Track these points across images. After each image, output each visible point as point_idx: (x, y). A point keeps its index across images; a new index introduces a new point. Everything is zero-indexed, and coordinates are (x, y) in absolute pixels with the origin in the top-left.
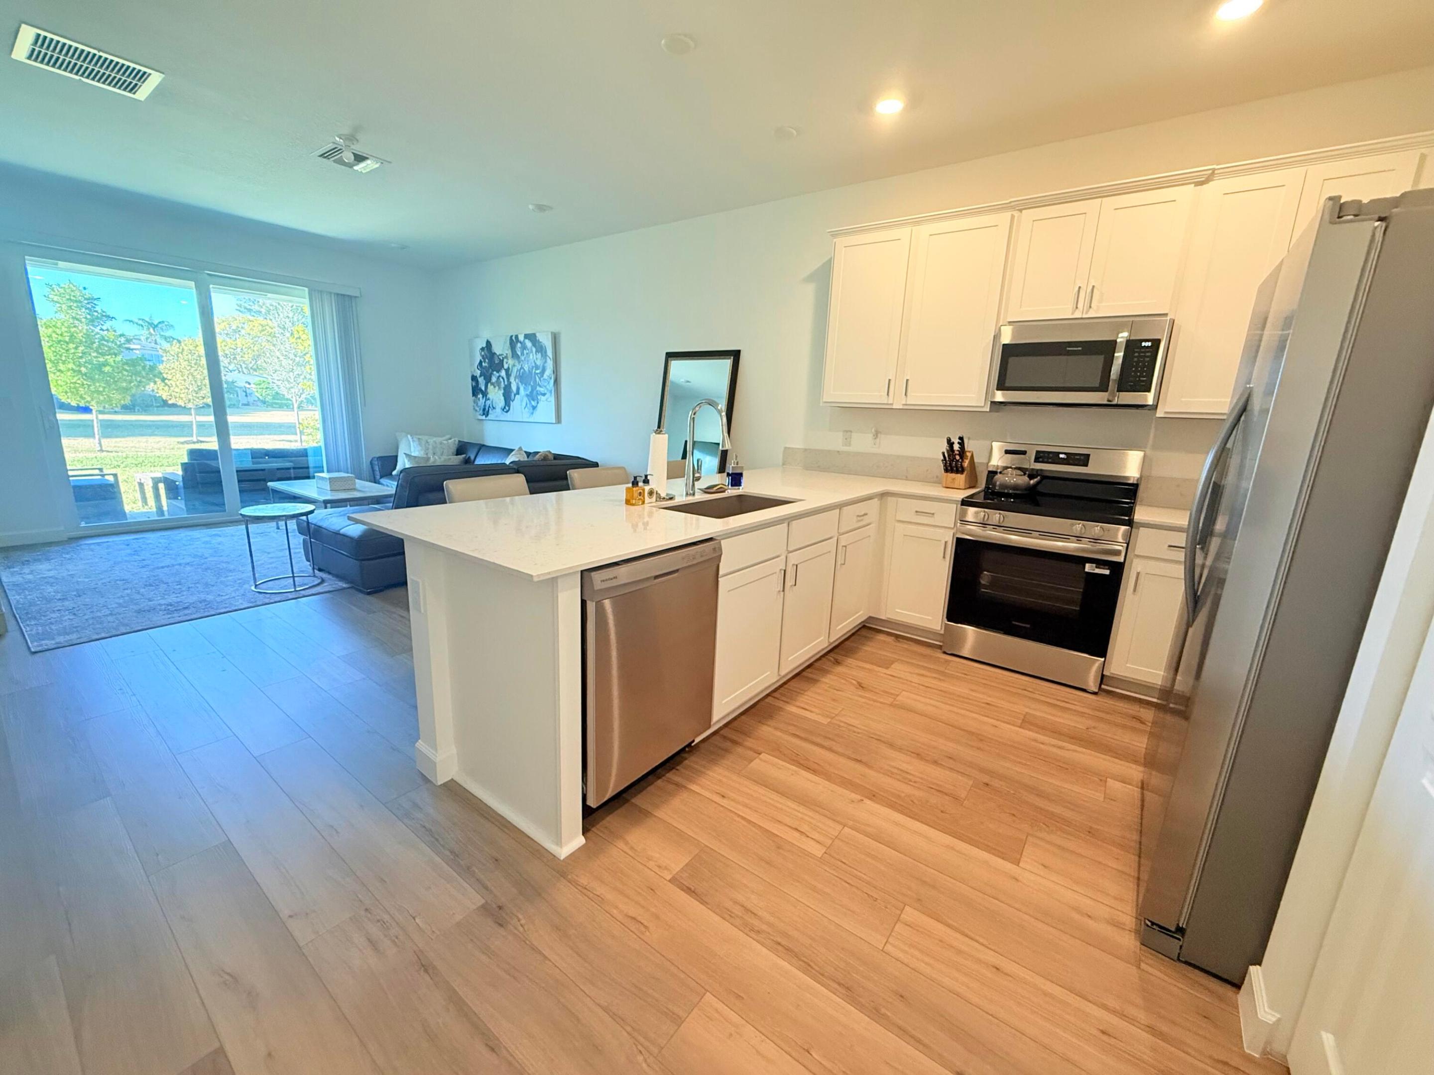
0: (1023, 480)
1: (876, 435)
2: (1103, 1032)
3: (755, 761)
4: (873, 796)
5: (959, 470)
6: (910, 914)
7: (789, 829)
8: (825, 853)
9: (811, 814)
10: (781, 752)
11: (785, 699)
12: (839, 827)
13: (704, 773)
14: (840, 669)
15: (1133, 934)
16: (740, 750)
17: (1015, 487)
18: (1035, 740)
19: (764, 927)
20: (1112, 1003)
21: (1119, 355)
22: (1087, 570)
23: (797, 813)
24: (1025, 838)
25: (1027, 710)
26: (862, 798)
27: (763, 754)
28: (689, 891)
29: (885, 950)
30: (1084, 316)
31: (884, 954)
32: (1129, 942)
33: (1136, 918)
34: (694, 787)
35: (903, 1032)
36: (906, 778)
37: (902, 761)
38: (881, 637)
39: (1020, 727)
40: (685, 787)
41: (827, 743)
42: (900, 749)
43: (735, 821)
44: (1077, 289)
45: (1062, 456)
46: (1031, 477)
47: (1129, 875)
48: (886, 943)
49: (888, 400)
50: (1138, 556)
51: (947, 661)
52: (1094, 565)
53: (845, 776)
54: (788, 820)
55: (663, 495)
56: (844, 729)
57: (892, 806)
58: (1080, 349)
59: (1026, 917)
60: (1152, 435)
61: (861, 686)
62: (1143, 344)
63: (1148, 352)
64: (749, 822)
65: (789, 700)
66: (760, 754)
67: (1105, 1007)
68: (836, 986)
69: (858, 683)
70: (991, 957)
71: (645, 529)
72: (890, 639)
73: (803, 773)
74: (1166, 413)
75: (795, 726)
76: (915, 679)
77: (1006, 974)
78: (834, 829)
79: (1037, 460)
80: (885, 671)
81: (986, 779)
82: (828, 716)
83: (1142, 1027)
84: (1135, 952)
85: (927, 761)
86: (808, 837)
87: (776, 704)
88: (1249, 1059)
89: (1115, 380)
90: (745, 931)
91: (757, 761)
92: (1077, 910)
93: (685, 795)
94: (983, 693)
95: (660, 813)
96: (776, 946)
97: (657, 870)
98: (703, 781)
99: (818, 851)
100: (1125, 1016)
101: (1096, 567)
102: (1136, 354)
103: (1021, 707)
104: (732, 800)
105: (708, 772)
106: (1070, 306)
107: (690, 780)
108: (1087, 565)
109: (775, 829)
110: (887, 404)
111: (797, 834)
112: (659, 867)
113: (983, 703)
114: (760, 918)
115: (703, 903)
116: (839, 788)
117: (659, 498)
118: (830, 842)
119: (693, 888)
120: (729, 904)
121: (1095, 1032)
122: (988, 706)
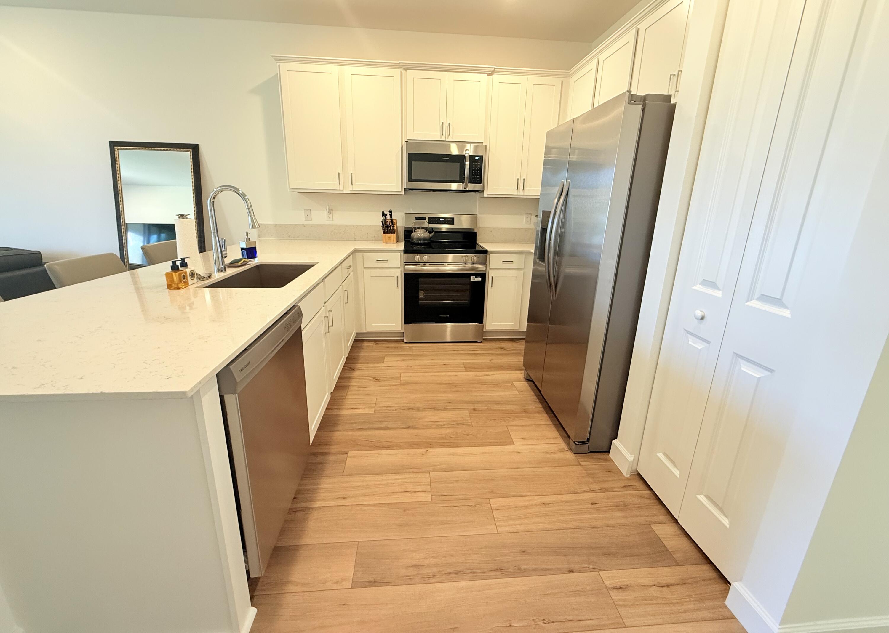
0: (426, 235)
1: (330, 212)
2: (592, 504)
3: (347, 461)
4: (430, 445)
5: (392, 232)
6: (495, 502)
7: (402, 494)
8: (432, 496)
9: (407, 476)
10: (360, 445)
11: (336, 407)
12: (427, 475)
13: (318, 489)
14: (356, 373)
15: (569, 451)
16: (332, 458)
17: (424, 239)
18: (476, 376)
19: (435, 570)
20: (586, 488)
21: (467, 163)
22: (472, 280)
23: (398, 481)
24: (507, 429)
25: (462, 361)
26: (427, 449)
27: (349, 452)
28: (372, 583)
29: (499, 532)
30: (447, 140)
31: (500, 534)
32: (570, 455)
33: (565, 443)
34: (317, 504)
35: (538, 571)
36: (437, 425)
37: (430, 416)
38: (366, 344)
39: (466, 371)
40: (312, 508)
41: (383, 425)
42: (424, 409)
43: (365, 510)
44: (441, 123)
45: (441, 219)
46: (430, 232)
47: (550, 425)
48: (496, 527)
49: (340, 187)
50: (491, 269)
51: (410, 347)
52: (474, 277)
53: (408, 440)
54: (397, 489)
55: (202, 275)
56: (387, 411)
57: (444, 446)
58: (448, 158)
59: (535, 469)
60: (478, 206)
61: (376, 380)
62: (476, 158)
63: (479, 162)
64: (375, 505)
65: (339, 407)
66: (347, 454)
67: (584, 492)
68: (495, 573)
69: (373, 378)
70: (539, 500)
71: (191, 308)
72: (371, 344)
73: (384, 452)
74: (488, 194)
75: (355, 423)
76: (403, 364)
77: (549, 504)
78: (425, 478)
79: (430, 223)
80: (382, 365)
81: (471, 406)
82: (372, 407)
83: (599, 491)
84: (575, 459)
85: (441, 410)
86: (415, 492)
87: (334, 413)
88: (627, 479)
89: (467, 177)
90: (426, 582)
91: (349, 459)
92: (546, 453)
93: (315, 515)
94: (438, 359)
95: (306, 540)
96: (449, 577)
97: (335, 587)
98: (322, 495)
99: (427, 497)
100: (592, 491)
101: (476, 278)
102: (474, 163)
103: (460, 361)
104: (352, 497)
105: (320, 487)
106: (439, 133)
107: (312, 500)
108: (471, 277)
109: (393, 499)
110: (340, 190)
111: (408, 495)
112: (337, 582)
113: (442, 365)
114: (428, 566)
115: (387, 584)
116: (410, 450)
117: (201, 278)
118: (429, 488)
119: (373, 580)
120: (403, 572)
121: (590, 506)
122: (445, 366)
